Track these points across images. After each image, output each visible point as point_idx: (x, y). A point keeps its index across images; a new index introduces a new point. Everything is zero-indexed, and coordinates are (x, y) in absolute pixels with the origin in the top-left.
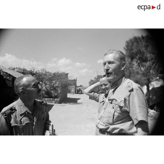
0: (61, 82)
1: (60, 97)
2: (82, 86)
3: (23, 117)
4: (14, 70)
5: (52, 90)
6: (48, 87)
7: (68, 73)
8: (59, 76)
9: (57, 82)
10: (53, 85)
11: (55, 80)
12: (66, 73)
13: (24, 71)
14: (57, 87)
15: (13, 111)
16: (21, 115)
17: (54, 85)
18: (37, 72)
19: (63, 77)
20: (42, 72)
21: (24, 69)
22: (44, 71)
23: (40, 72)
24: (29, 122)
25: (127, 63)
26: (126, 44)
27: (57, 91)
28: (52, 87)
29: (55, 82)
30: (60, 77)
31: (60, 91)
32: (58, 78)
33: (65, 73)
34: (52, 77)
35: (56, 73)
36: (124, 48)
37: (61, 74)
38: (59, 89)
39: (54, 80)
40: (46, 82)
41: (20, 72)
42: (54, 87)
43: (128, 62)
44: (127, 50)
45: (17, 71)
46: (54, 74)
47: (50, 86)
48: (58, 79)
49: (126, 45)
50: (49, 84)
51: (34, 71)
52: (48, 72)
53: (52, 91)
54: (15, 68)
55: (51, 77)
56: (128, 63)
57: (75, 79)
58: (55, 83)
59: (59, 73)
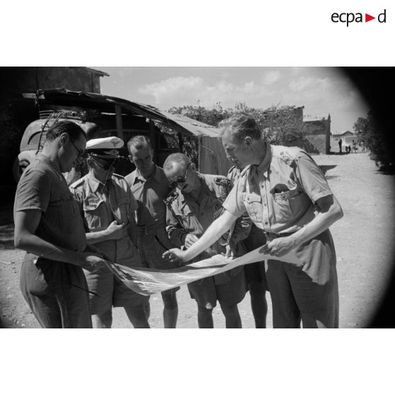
0: (282, 129)
2: (351, 134)
4: (180, 113)
7: (303, 107)
8: (278, 116)
9: (273, 130)
11: (269, 127)
13: (200, 112)
19: (286, 118)
20: (238, 111)
21: (200, 108)
22: (241, 108)
23: (234, 111)
29: (269, 130)
30: (279, 118)
32: (274, 121)
33: (292, 108)
34: (260, 122)
35: (271, 110)
37: (282, 111)
39: (265, 127)
45: (187, 115)
46: (265, 112)
48: (275, 124)
51: (221, 111)
52: (253, 110)
54: (181, 109)
57: (326, 119)
58: (270, 134)
59: (278, 109)
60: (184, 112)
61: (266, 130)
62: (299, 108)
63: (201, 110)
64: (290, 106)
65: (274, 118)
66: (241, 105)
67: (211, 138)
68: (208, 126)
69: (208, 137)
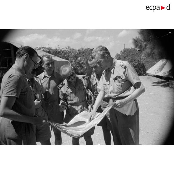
0: (86, 58)
1: (86, 73)
4: (40, 50)
5: (78, 67)
6: (74, 64)
7: (94, 49)
8: (84, 52)
9: (82, 58)
10: (79, 62)
12: (91, 49)
13: (49, 50)
14: (82, 63)
15: (63, 85)
18: (62, 50)
19: (88, 53)
20: (66, 49)
21: (49, 48)
22: (68, 48)
27: (83, 67)
28: (78, 64)
29: (81, 58)
30: (85, 53)
31: (86, 68)
32: (83, 54)
34: (77, 54)
35: (81, 49)
37: (86, 50)
38: (85, 66)
39: (79, 57)
40: (72, 59)
41: (46, 52)
42: (80, 64)
45: (43, 51)
46: (79, 51)
47: (76, 63)
50: (74, 61)
51: (59, 49)
52: (73, 49)
53: (78, 68)
54: (40, 48)
58: (81, 60)
59: (84, 49)
60: (42, 50)
61: (79, 58)
62: (92, 49)
63: (50, 49)
64: (89, 48)
65: (83, 53)
66: (68, 47)
67: (57, 61)
68: (54, 56)
69: (56, 61)
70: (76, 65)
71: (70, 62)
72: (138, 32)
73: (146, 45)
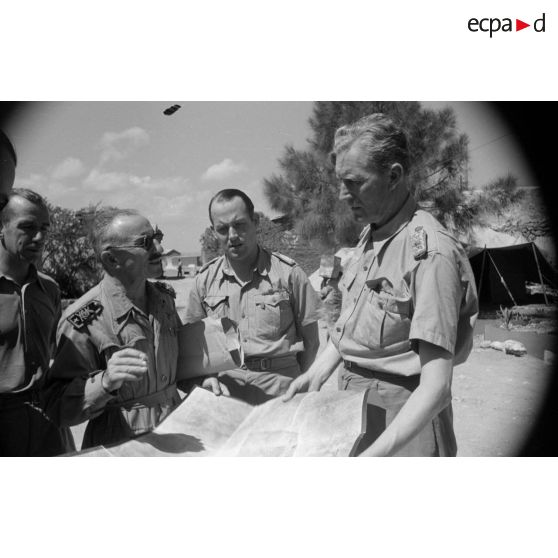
2: (179, 254)
3: (125, 325)
5: (75, 269)
6: (62, 262)
10: (80, 252)
11: (85, 235)
14: (91, 258)
15: (97, 311)
16: (119, 320)
17: (84, 254)
24: (142, 337)
25: (321, 169)
26: (317, 108)
28: (77, 260)
29: (86, 241)
34: (73, 227)
35: (87, 211)
36: (311, 121)
39: (80, 236)
40: (54, 242)
42: (83, 259)
43: (324, 165)
44: (321, 126)
46: (79, 214)
47: (68, 258)
49: (316, 112)
50: (63, 251)
52: (59, 210)
53: (77, 275)
55: (71, 224)
56: (325, 168)
59: (98, 209)
61: (82, 240)
70: (70, 262)
71: (48, 253)
72: (280, 161)
73: (305, 201)
